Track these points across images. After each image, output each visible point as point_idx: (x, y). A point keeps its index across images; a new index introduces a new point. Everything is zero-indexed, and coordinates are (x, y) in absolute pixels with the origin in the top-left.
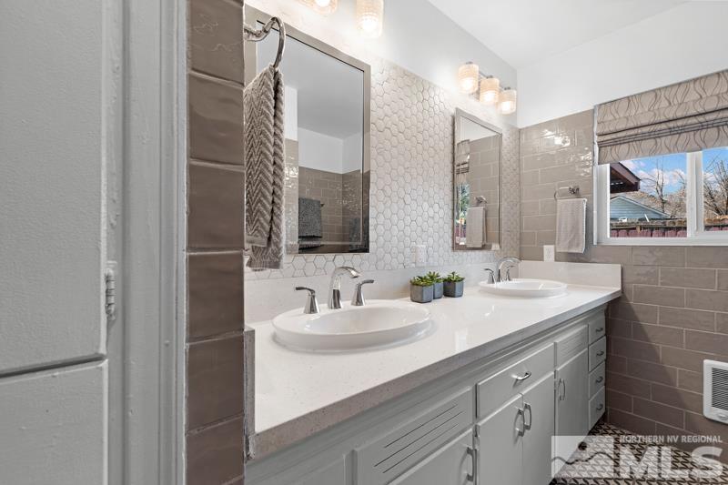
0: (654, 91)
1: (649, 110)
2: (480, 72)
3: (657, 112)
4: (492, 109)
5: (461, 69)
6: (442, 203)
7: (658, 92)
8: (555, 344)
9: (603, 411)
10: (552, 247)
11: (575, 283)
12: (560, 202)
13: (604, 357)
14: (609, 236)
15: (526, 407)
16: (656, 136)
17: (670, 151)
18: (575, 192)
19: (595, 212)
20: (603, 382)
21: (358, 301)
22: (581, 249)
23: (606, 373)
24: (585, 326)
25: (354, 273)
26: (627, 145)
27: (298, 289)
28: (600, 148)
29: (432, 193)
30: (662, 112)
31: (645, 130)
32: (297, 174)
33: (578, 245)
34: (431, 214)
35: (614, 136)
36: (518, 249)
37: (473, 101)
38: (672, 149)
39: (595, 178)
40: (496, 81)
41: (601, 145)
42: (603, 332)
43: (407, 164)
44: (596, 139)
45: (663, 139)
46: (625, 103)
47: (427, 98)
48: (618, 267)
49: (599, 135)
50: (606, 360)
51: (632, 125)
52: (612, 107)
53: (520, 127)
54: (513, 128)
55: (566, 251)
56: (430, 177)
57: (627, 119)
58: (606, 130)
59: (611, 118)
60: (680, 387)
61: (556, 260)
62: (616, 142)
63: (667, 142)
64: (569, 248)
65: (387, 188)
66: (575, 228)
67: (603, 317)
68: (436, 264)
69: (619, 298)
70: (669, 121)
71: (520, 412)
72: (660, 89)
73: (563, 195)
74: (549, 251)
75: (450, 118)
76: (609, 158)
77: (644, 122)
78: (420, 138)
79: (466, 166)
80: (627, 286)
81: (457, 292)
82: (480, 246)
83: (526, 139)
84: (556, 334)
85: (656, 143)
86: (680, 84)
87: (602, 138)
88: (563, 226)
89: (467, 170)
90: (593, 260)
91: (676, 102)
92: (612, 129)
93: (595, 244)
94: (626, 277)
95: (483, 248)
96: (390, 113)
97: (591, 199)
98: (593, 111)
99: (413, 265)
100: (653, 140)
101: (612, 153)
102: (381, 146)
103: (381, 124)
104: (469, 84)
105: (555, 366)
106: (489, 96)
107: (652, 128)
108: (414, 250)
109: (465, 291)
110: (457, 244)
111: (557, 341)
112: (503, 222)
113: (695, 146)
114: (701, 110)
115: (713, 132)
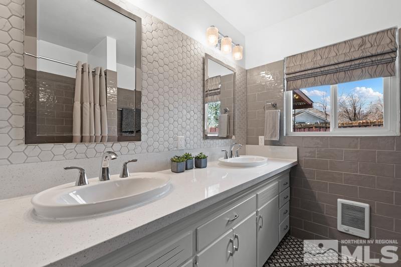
0: (314, 50)
1: (312, 61)
2: (219, 32)
3: (315, 62)
4: (229, 56)
5: (208, 29)
6: (196, 110)
7: (316, 51)
8: (257, 195)
9: (288, 229)
10: (263, 137)
11: (274, 158)
12: (267, 111)
13: (289, 198)
14: (292, 131)
15: (236, 237)
16: (315, 75)
17: (322, 85)
18: (274, 106)
19: (285, 117)
20: (288, 212)
21: (124, 174)
22: (277, 138)
23: (290, 207)
24: (277, 182)
25: (113, 156)
26: (300, 80)
27: (66, 169)
28: (287, 82)
29: (189, 104)
30: (317, 62)
31: (310, 72)
32: (116, 92)
33: (275, 136)
34: (189, 116)
35: (294, 75)
36: (246, 138)
37: (217, 50)
38: (323, 83)
39: (285, 98)
40: (230, 39)
41: (288, 80)
42: (288, 185)
43: (171, 85)
44: (285, 76)
45: (319, 77)
46: (299, 57)
47: (185, 44)
48: (296, 147)
49: (287, 75)
50: (290, 200)
51: (303, 69)
52: (293, 59)
53: (247, 68)
54: (242, 69)
55: (269, 139)
56: (187, 94)
57: (301, 66)
58: (290, 72)
59: (293, 65)
60: (326, 214)
61: (265, 145)
62: (295, 79)
63: (321, 79)
64: (271, 138)
65: (155, 100)
66: (274, 127)
67: (288, 176)
68: (192, 147)
69: (296, 165)
70: (321, 67)
71: (231, 241)
72: (317, 50)
73: (269, 108)
74: (262, 139)
75: (202, 59)
76: (292, 87)
77: (309, 67)
78: (180, 69)
79: (219, 90)
80: (300, 158)
81: (203, 165)
82: (225, 136)
83: (250, 76)
84: (258, 189)
85: (315, 80)
86: (326, 47)
87: (288, 76)
88: (268, 125)
89: (219, 93)
90: (284, 144)
91: (324, 57)
92: (293, 71)
93: (284, 135)
94: (300, 154)
95: (227, 137)
96: (157, 51)
97: (282, 110)
98: (284, 60)
99: (176, 149)
100: (313, 78)
101: (293, 84)
102: (151, 72)
103: (151, 58)
104: (213, 39)
105: (257, 208)
106: (226, 48)
107: (313, 71)
108: (176, 139)
109: (208, 164)
110: (206, 136)
111: (258, 193)
112: (236, 123)
113: (334, 81)
114: (336, 62)
115: (342, 74)
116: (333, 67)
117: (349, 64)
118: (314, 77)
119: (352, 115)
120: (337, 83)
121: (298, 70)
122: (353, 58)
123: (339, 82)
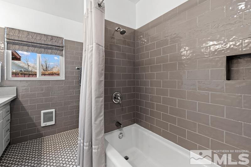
0: (27, 31)
1: (26, 37)
3: (28, 39)
7: (29, 32)
9: (9, 141)
13: (10, 121)
14: (11, 77)
19: (5, 67)
20: (9, 130)
23: (10, 127)
24: (2, 111)
26: (18, 46)
30: (30, 39)
31: (25, 43)
38: (33, 51)
39: (5, 54)
41: (8, 43)
42: (9, 112)
45: (30, 47)
46: (18, 31)
49: (7, 39)
52: (13, 31)
57: (19, 37)
58: (10, 38)
59: (12, 34)
60: (35, 121)
62: (14, 44)
63: (32, 49)
67: (9, 107)
69: (16, 98)
70: (32, 43)
76: (11, 48)
80: (18, 94)
85: (28, 48)
90: (5, 86)
91: (34, 38)
93: (5, 79)
94: (18, 91)
97: (3, 62)
98: (4, 28)
101: (13, 47)
113: (39, 52)
114: (40, 43)
115: (43, 50)
116: (38, 45)
117: (46, 46)
118: (28, 46)
119: (45, 68)
120: (40, 53)
121: (17, 39)
122: (48, 44)
123: (42, 53)
